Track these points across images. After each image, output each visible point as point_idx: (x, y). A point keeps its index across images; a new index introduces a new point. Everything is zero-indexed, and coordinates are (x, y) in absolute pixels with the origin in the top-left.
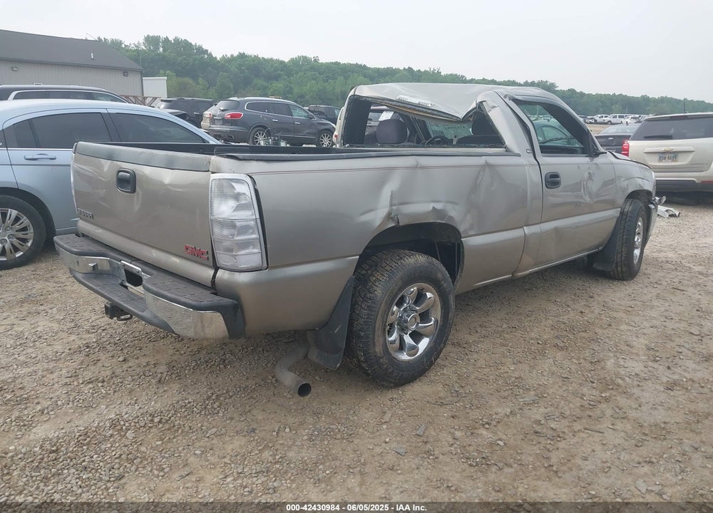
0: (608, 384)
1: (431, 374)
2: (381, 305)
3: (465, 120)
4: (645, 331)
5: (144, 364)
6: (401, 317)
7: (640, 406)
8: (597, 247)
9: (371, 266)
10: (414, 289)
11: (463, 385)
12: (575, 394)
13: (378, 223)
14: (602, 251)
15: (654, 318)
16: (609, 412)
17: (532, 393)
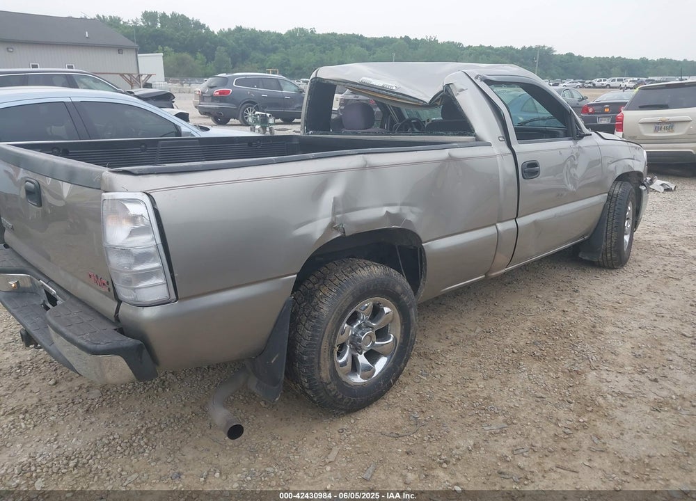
0: (588, 405)
1: (390, 397)
2: (327, 325)
3: (432, 104)
4: (632, 333)
5: (76, 388)
6: (355, 335)
7: (622, 434)
8: (583, 236)
9: (319, 279)
10: (368, 304)
11: (424, 409)
12: (549, 418)
13: (318, 235)
14: (588, 239)
15: (644, 317)
16: (586, 443)
17: (501, 418)
